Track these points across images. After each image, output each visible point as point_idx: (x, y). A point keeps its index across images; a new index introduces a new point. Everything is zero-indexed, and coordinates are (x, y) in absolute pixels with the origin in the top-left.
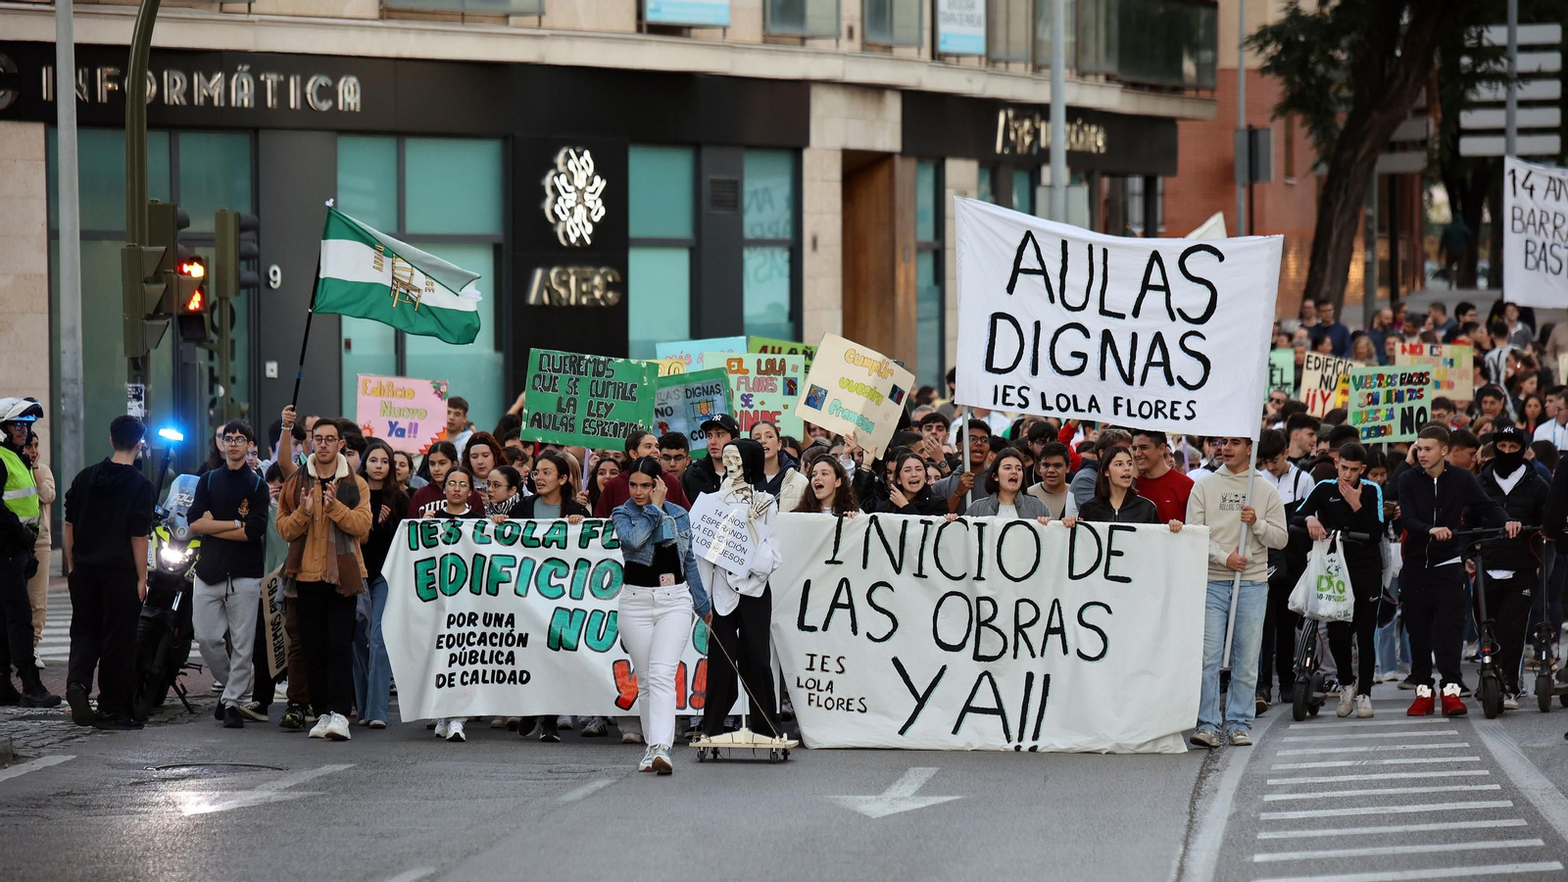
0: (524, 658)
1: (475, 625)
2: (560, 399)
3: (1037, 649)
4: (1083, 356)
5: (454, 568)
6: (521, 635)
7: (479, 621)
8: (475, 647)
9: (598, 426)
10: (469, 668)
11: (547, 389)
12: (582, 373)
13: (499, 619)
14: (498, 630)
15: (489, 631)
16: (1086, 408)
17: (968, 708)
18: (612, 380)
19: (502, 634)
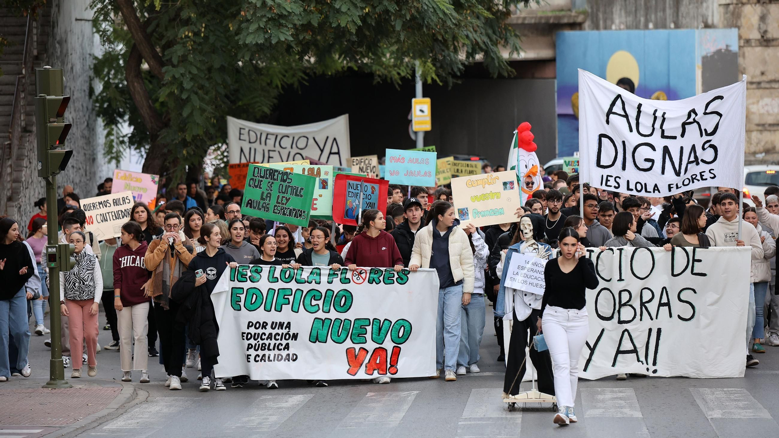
0: (295, 347)
1: (266, 329)
2: (263, 193)
3: (654, 315)
4: (652, 161)
5: (255, 296)
6: (294, 334)
7: (269, 327)
8: (265, 341)
9: (281, 209)
10: (260, 353)
11: (256, 187)
12: (275, 180)
13: (281, 325)
14: (280, 331)
15: (274, 332)
16: (652, 191)
17: (619, 352)
18: (291, 185)
19: (283, 334)
